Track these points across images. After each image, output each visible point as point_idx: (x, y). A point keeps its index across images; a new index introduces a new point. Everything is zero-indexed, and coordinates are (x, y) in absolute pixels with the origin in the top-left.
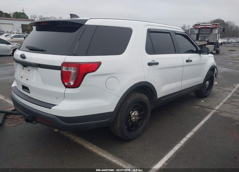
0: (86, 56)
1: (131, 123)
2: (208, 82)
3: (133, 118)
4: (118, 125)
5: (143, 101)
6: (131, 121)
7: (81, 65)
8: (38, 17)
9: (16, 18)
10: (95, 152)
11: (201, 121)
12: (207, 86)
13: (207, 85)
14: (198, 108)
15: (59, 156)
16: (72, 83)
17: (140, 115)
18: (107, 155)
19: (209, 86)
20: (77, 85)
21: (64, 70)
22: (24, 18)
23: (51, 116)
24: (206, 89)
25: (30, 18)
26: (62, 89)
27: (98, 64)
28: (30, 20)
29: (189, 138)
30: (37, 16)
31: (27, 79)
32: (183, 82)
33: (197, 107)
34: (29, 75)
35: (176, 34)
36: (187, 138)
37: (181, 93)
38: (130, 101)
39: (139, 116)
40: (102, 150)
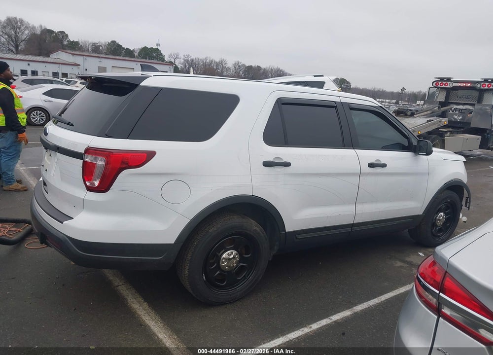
0: (128, 140)
1: (218, 272)
2: (442, 214)
3: (223, 262)
4: (187, 272)
5: (248, 232)
6: (219, 267)
7: (113, 154)
8: (183, 57)
9: (143, 58)
10: (138, 315)
11: (385, 294)
12: (439, 224)
13: (440, 220)
14: (401, 267)
15: (76, 309)
16: (97, 183)
17: (242, 259)
18: (156, 323)
19: (444, 223)
20: (104, 187)
21: (87, 160)
22: (156, 59)
23: (61, 236)
24: (437, 228)
25: (167, 59)
26: (81, 192)
27: (149, 155)
28: (167, 62)
29: (335, 322)
30: (181, 56)
31: (46, 170)
32: (359, 207)
33: (399, 264)
34: (49, 163)
35: (352, 109)
36: (331, 321)
37: (355, 229)
38: (215, 229)
39: (240, 262)
40: (153, 314)
